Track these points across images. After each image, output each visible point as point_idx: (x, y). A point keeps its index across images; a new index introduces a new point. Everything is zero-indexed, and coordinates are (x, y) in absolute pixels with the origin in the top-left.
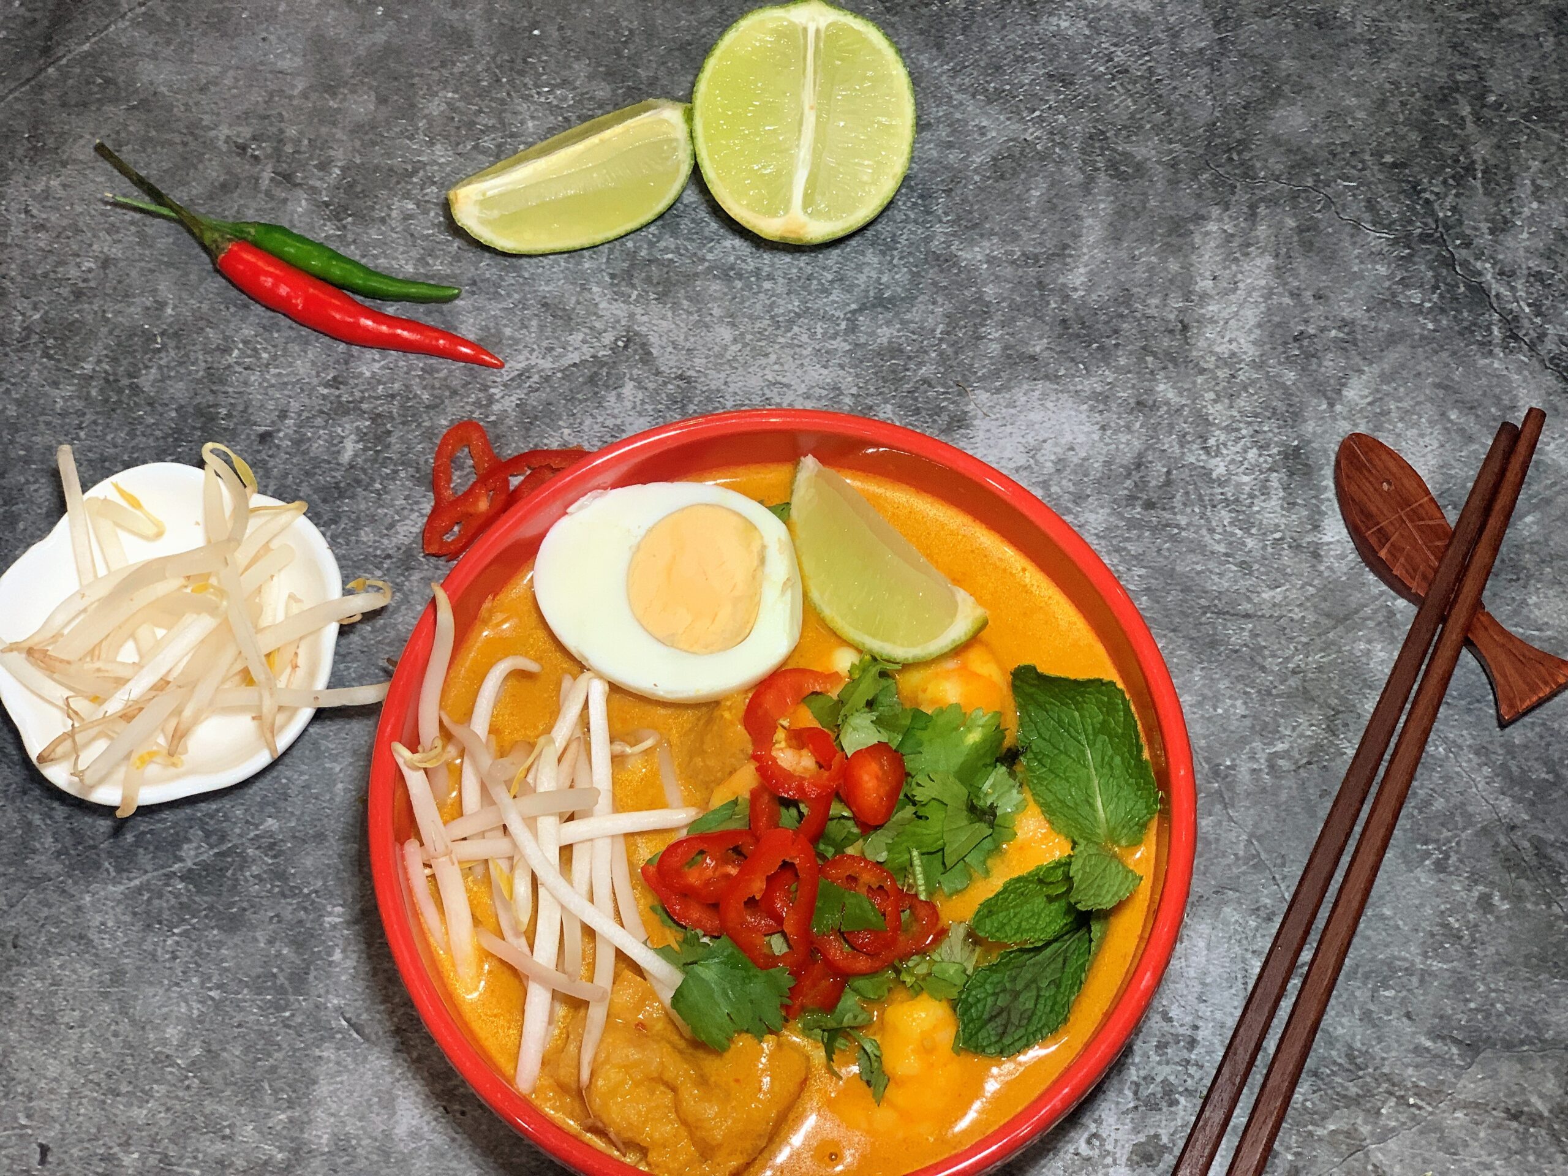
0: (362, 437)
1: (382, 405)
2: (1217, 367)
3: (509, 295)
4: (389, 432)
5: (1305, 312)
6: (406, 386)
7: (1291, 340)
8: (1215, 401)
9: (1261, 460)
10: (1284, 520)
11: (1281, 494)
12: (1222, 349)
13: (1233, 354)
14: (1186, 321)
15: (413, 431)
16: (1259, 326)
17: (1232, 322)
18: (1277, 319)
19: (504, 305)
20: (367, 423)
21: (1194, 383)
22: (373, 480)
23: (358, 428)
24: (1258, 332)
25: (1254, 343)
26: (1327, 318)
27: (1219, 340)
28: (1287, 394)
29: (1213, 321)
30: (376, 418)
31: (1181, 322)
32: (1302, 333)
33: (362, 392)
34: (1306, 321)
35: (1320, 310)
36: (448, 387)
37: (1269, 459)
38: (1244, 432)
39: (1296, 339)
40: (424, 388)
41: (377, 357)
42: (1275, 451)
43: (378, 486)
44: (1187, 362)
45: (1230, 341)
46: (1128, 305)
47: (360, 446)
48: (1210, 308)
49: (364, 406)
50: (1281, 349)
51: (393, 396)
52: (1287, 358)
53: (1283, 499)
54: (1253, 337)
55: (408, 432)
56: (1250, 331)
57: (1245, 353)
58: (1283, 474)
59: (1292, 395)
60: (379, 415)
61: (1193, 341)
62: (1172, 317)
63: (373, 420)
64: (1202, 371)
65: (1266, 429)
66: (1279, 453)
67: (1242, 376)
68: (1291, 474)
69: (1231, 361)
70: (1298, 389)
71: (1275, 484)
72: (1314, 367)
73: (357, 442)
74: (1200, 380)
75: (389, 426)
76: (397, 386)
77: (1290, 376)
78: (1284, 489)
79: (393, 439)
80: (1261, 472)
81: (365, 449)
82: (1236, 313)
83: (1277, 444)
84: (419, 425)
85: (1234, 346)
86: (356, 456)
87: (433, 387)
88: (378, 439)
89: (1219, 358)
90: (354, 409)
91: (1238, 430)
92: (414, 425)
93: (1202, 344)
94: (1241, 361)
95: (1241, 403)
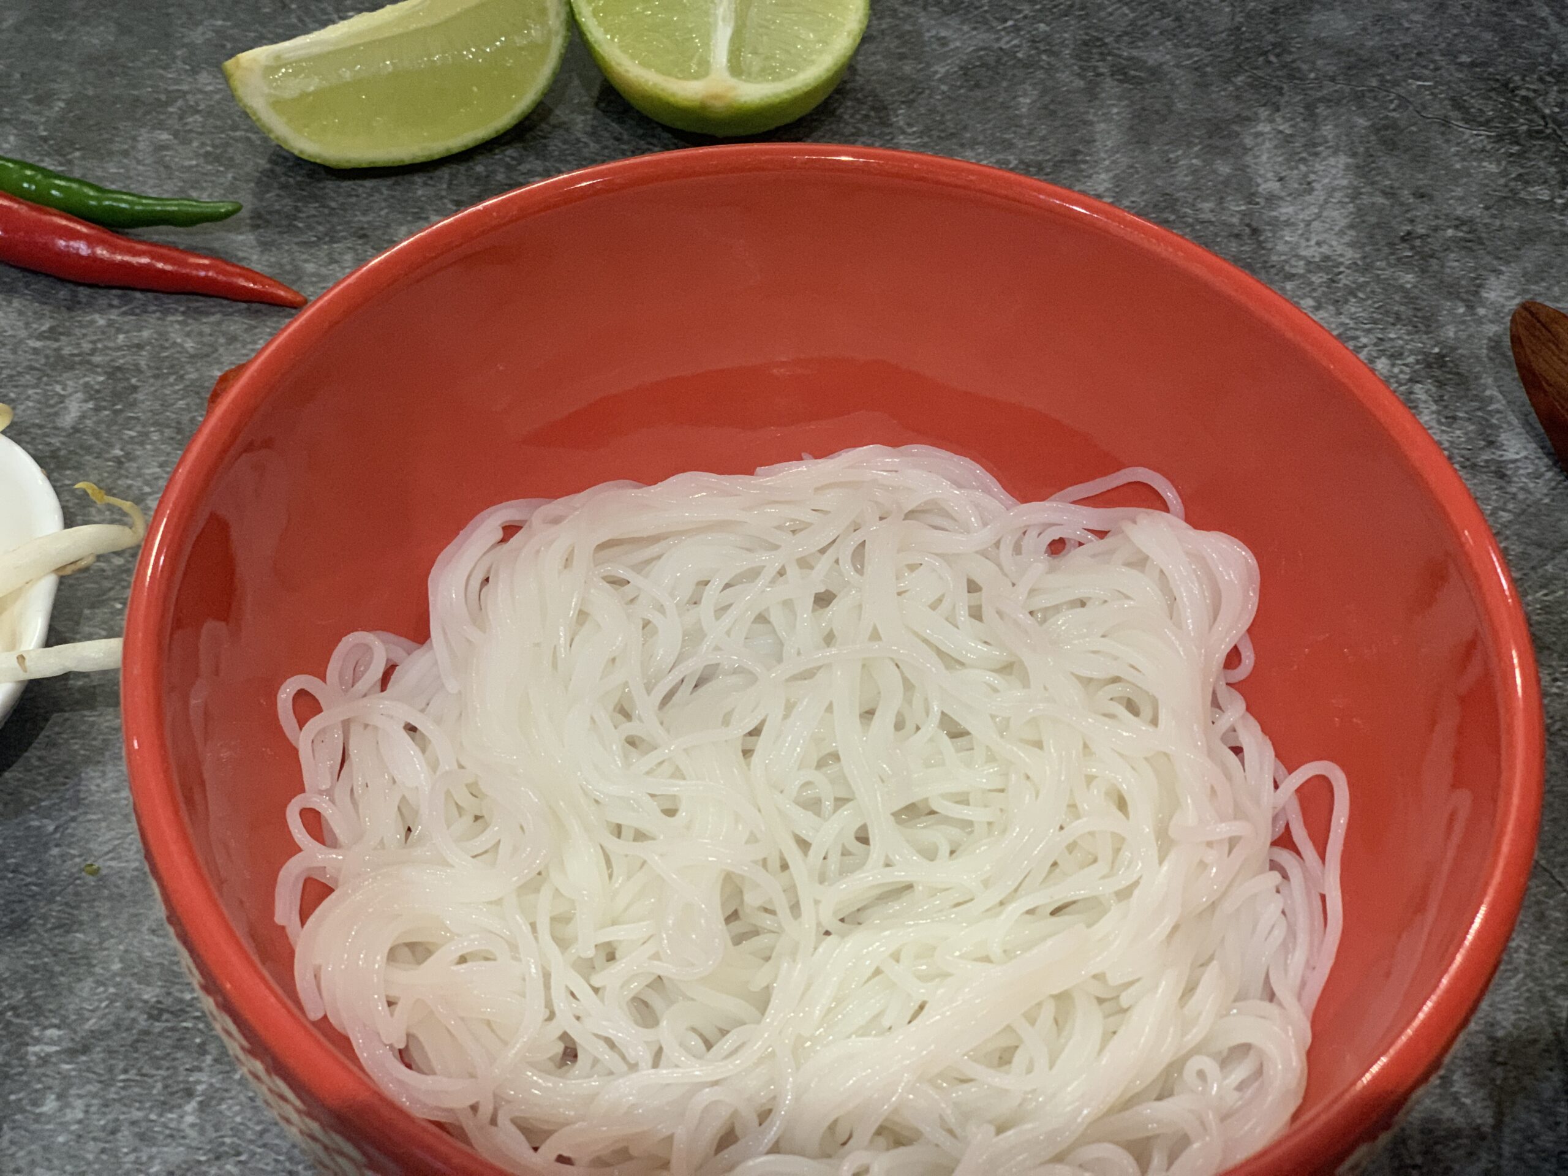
0: (91, 393)
1: (124, 356)
2: (1310, 272)
3: (310, 228)
4: (135, 389)
5: (1407, 211)
6: (160, 334)
7: (1397, 241)
8: (1318, 308)
9: (1396, 370)
10: (1445, 437)
11: (1434, 408)
12: (1311, 252)
13: (1326, 258)
14: (1254, 224)
15: (172, 385)
16: (1351, 226)
17: (1316, 224)
18: (1373, 220)
19: (304, 238)
20: (101, 379)
21: (1283, 289)
22: (110, 445)
23: (86, 385)
24: (1353, 233)
25: (1350, 245)
26: (1437, 217)
27: (1304, 243)
28: (1409, 299)
29: (1288, 223)
30: (114, 372)
31: (1248, 225)
32: (1409, 233)
33: (94, 342)
34: (1412, 221)
35: (1426, 209)
36: (224, 334)
37: (1407, 370)
38: (1364, 340)
39: (1403, 239)
40: (188, 335)
41: (116, 302)
42: (1411, 359)
43: (118, 452)
44: (1267, 266)
45: (1319, 244)
46: (1174, 211)
47: (91, 405)
48: (1284, 210)
49: (97, 359)
50: (1386, 250)
51: (140, 347)
52: (1399, 259)
53: (1438, 413)
54: (1347, 239)
55: (163, 386)
56: (1341, 233)
57: (1341, 255)
58: (1429, 384)
59: (1417, 298)
60: (119, 369)
61: (1269, 245)
62: (1235, 220)
63: (110, 375)
64: (1290, 277)
65: (1392, 336)
66: (1418, 362)
67: (1344, 280)
68: (1440, 384)
69: (1327, 264)
70: (1421, 291)
71: (1424, 397)
72: (1436, 268)
73: (86, 401)
74: (1289, 286)
75: (134, 381)
76: (146, 334)
77: (1408, 279)
78: (1436, 402)
79: (140, 396)
80: (1401, 385)
81: (97, 409)
82: (1318, 216)
83: (1412, 352)
84: (182, 377)
85: (1325, 249)
86: (83, 417)
87: (201, 334)
88: (117, 396)
89: (1309, 263)
90: (81, 363)
91: (1355, 338)
92: (172, 379)
93: (1281, 247)
94: (1342, 263)
95: (1353, 307)
